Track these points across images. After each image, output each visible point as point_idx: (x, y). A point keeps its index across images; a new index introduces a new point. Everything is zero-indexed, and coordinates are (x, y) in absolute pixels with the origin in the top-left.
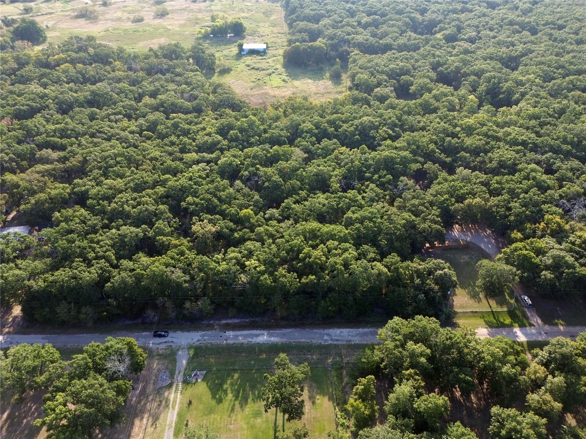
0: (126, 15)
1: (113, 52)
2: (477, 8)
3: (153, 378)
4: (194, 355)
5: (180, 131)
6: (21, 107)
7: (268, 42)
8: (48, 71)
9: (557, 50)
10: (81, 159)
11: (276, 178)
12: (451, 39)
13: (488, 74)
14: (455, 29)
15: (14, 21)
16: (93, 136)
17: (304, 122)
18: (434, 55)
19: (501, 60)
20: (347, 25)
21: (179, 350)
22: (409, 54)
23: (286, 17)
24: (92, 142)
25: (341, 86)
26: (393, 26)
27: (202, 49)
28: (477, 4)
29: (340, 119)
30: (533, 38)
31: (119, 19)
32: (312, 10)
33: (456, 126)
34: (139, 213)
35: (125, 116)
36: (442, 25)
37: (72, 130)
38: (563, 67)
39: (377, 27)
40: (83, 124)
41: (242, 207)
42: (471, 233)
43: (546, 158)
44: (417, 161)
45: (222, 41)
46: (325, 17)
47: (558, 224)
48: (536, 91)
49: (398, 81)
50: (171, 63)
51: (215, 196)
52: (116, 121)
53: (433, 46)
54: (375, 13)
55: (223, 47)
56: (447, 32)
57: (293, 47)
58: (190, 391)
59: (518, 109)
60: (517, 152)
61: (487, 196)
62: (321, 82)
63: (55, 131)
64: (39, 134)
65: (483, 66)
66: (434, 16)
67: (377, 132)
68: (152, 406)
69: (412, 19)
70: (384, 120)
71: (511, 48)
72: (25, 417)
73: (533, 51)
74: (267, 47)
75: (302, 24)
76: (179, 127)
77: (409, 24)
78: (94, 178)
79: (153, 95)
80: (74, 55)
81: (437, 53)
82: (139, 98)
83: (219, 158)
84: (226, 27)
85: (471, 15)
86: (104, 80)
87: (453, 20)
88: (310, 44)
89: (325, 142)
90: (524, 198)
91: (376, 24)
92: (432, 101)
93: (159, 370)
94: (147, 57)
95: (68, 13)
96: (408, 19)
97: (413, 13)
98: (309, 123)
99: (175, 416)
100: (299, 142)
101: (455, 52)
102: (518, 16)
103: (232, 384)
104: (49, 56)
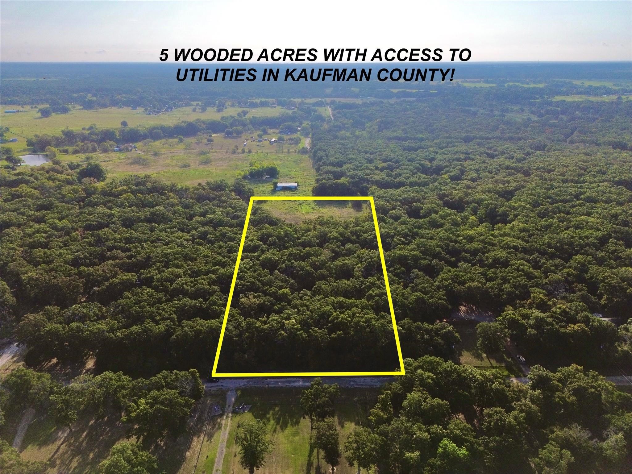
0: (174, 163)
1: (168, 187)
2: (478, 157)
3: (208, 410)
4: (240, 395)
5: (227, 238)
6: (92, 223)
7: (299, 182)
8: (112, 198)
9: (546, 186)
10: (145, 256)
11: (308, 268)
12: (456, 179)
13: (486, 202)
14: (459, 172)
15: (78, 166)
16: (152, 242)
17: (331, 232)
18: (440, 189)
19: (498, 193)
20: (366, 169)
21: (228, 391)
22: (418, 189)
23: (314, 165)
24: (153, 246)
25: (362, 212)
26: (405, 169)
27: (243, 185)
28: (478, 155)
29: (361, 231)
30: (526, 178)
31: (168, 165)
32: (335, 158)
33: (458, 236)
34: (196, 291)
35: (179, 229)
36: (448, 169)
37: (136, 238)
38: (550, 198)
39: (392, 170)
40: (145, 234)
41: (280, 288)
42: (475, 314)
43: (534, 257)
44: (425, 259)
45: (259, 181)
46: (347, 163)
47: (542, 299)
48: (526, 213)
49: (410, 207)
50: (217, 194)
51: (258, 280)
52: (172, 233)
53: (440, 183)
54: (390, 161)
55: (260, 185)
56: (452, 174)
57: (320, 184)
58: (238, 419)
59: (511, 225)
60: (509, 253)
61: (484, 281)
62: (345, 210)
63: (121, 239)
64: (108, 240)
65: (482, 197)
66: (441, 163)
67: (393, 240)
68: (207, 428)
69: (422, 165)
70: (398, 231)
71: (507, 185)
72: (101, 435)
73: (525, 187)
74: (298, 185)
75: (327, 168)
76: (226, 236)
77: (419, 169)
78: (157, 269)
79: (203, 215)
80: (134, 187)
81: (443, 188)
82: (191, 218)
83: (260, 256)
84: (262, 171)
85: (473, 162)
86: (160, 205)
87: (457, 166)
88: (334, 182)
89: (348, 246)
90: (514, 282)
91: (391, 168)
92: (438, 219)
93: (212, 405)
94: (196, 189)
95: (124, 161)
96: (418, 165)
97: (423, 161)
98: (335, 233)
99: (227, 434)
100: (327, 246)
101: (458, 188)
102: (513, 163)
103: (273, 415)
104: (112, 189)
